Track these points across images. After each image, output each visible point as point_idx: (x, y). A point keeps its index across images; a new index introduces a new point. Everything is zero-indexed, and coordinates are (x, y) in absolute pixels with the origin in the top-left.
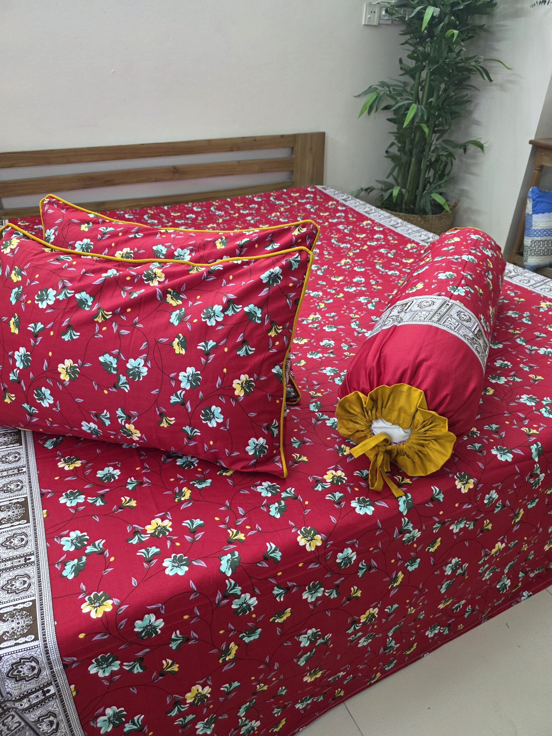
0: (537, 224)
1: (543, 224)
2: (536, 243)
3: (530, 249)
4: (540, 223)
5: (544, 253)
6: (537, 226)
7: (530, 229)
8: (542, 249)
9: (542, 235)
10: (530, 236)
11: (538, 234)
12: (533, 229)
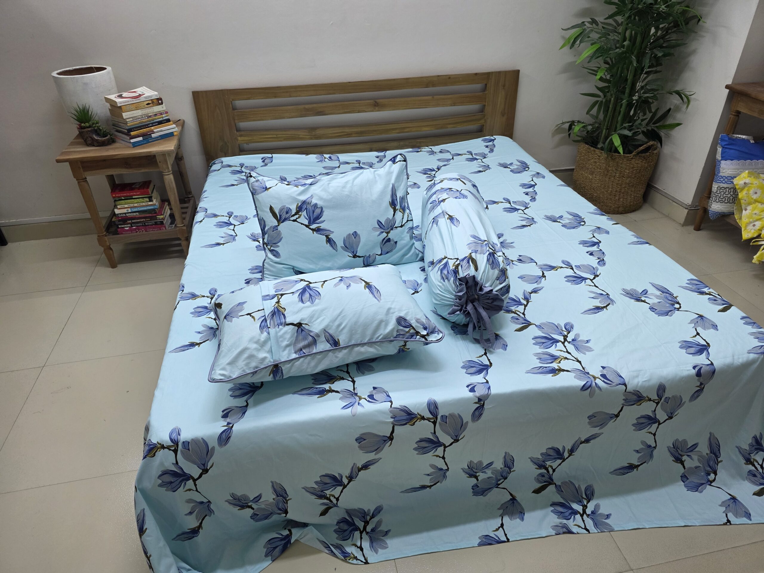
0: (724, 171)
1: (730, 171)
2: (722, 190)
3: (715, 195)
4: (727, 170)
5: (729, 200)
6: (724, 173)
7: (718, 175)
8: (727, 197)
9: (728, 182)
10: (717, 183)
11: (725, 181)
12: (720, 175)
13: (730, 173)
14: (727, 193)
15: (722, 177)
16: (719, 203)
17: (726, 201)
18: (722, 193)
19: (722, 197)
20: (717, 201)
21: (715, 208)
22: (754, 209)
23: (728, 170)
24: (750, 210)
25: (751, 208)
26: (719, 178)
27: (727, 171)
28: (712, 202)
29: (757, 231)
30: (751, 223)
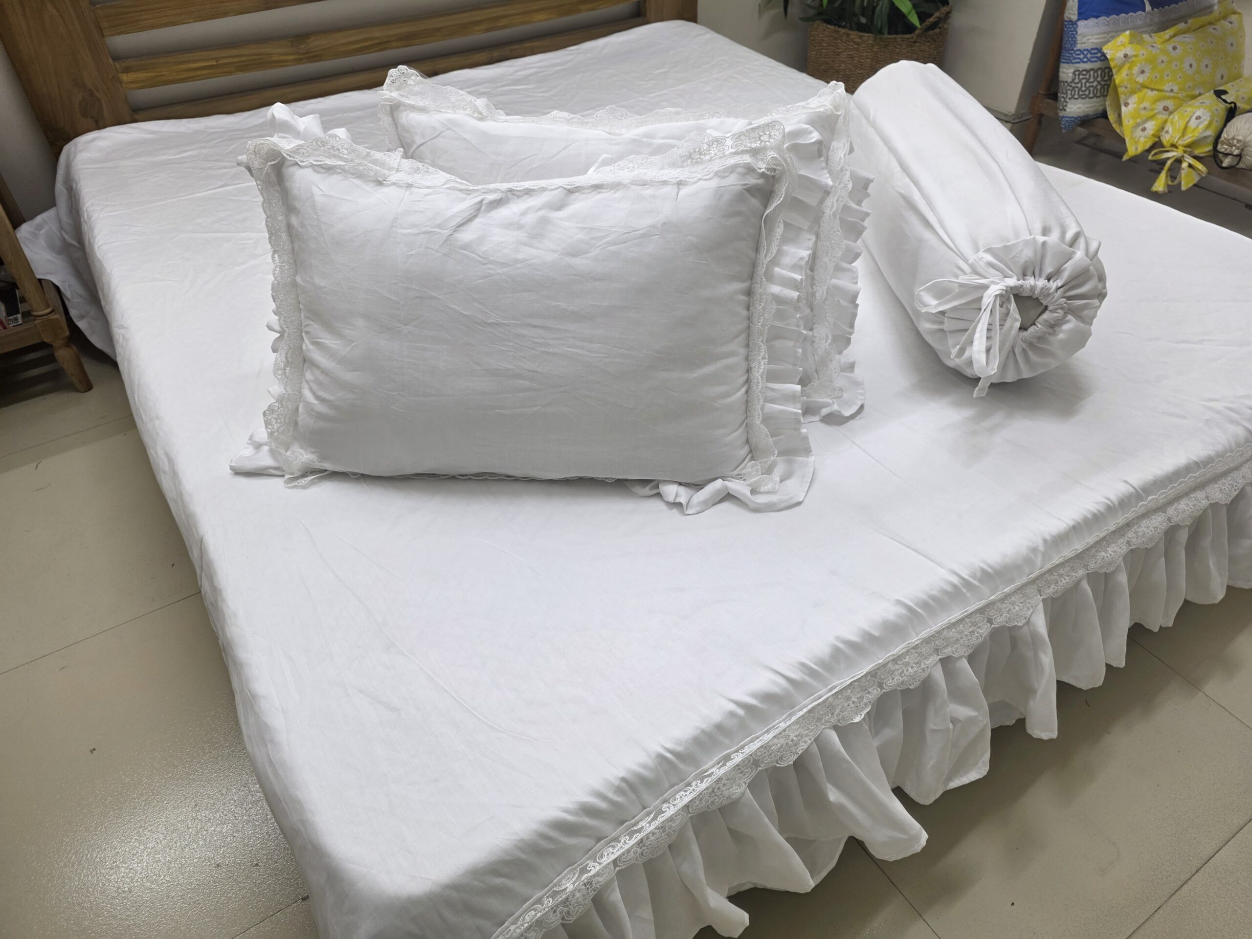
0: (1085, 40)
1: (1096, 39)
2: (1083, 75)
3: (1071, 86)
4: (1090, 37)
5: (1095, 92)
6: (1085, 43)
7: (1073, 50)
8: (1092, 86)
9: (1093, 60)
10: (1072, 63)
11: (1087, 58)
12: (1078, 48)
13: (1095, 41)
14: (1092, 80)
15: (1082, 52)
16: (1080, 100)
17: (1091, 95)
18: (1084, 81)
19: (1084, 89)
20: (1076, 96)
21: (1073, 110)
22: (1142, 100)
23: (1092, 36)
24: (1135, 103)
25: (1137, 99)
26: (1076, 55)
27: (1089, 39)
28: (1067, 100)
29: (1149, 138)
30: (1138, 125)
